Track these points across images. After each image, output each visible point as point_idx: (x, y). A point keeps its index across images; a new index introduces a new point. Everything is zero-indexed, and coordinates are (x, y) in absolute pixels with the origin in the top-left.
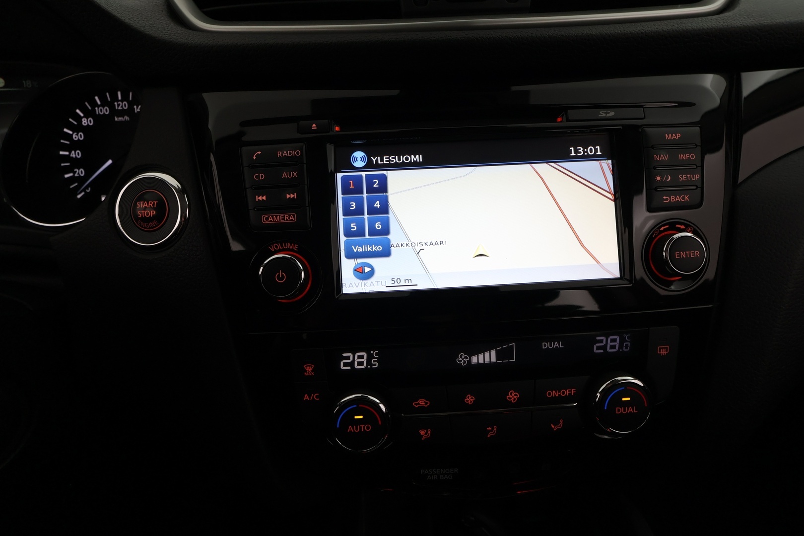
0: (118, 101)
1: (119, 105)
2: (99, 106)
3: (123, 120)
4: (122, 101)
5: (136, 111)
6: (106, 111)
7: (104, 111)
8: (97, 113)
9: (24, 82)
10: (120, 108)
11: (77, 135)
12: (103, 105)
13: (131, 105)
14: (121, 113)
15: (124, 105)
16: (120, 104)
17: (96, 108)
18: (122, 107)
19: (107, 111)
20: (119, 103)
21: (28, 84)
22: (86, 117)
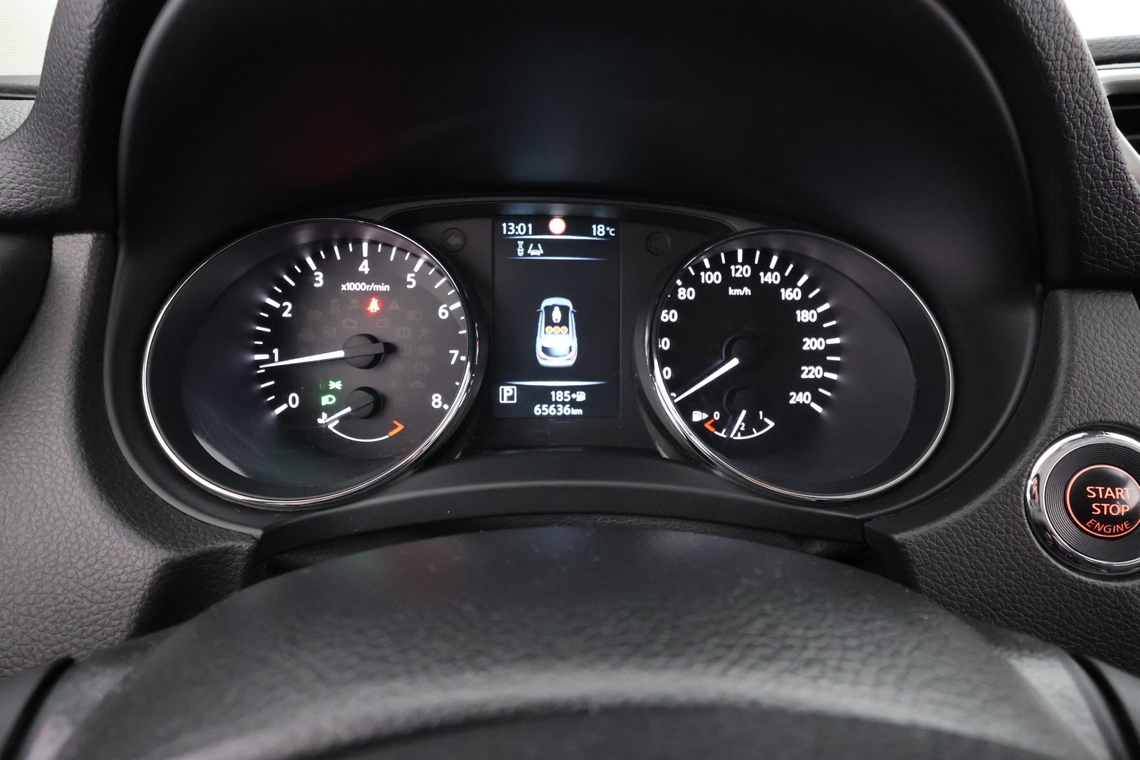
0: (736, 263)
1: (737, 270)
2: (706, 270)
3: (742, 294)
4: (743, 264)
5: (762, 282)
6: (715, 278)
7: (713, 278)
8: (703, 282)
9: (594, 227)
10: (738, 275)
11: (668, 313)
12: (713, 270)
13: (756, 270)
14: (740, 283)
15: (744, 271)
16: (739, 269)
17: (702, 274)
18: (742, 273)
19: (717, 279)
20: (737, 267)
21: (599, 230)
22: (686, 286)
